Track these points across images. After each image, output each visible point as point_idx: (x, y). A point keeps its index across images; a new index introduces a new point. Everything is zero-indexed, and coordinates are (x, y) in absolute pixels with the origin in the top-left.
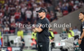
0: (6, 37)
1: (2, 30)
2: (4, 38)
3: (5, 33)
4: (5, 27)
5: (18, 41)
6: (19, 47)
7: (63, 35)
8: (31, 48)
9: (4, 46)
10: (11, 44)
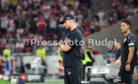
0: (19, 59)
1: (13, 47)
2: (16, 60)
3: (17, 51)
4: (18, 41)
5: (38, 64)
6: (39, 74)
7: (108, 56)
8: (58, 76)
9: (15, 73)
10: (26, 69)
